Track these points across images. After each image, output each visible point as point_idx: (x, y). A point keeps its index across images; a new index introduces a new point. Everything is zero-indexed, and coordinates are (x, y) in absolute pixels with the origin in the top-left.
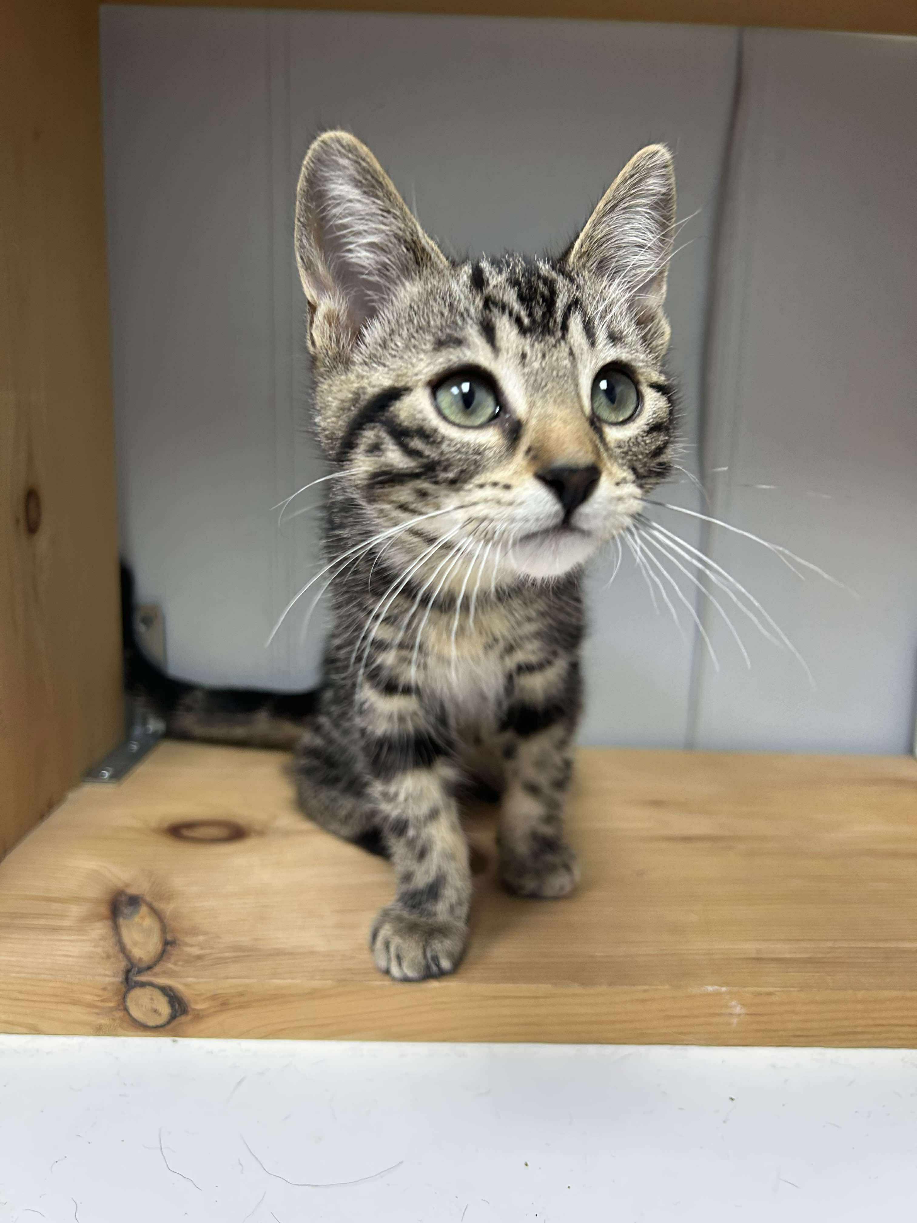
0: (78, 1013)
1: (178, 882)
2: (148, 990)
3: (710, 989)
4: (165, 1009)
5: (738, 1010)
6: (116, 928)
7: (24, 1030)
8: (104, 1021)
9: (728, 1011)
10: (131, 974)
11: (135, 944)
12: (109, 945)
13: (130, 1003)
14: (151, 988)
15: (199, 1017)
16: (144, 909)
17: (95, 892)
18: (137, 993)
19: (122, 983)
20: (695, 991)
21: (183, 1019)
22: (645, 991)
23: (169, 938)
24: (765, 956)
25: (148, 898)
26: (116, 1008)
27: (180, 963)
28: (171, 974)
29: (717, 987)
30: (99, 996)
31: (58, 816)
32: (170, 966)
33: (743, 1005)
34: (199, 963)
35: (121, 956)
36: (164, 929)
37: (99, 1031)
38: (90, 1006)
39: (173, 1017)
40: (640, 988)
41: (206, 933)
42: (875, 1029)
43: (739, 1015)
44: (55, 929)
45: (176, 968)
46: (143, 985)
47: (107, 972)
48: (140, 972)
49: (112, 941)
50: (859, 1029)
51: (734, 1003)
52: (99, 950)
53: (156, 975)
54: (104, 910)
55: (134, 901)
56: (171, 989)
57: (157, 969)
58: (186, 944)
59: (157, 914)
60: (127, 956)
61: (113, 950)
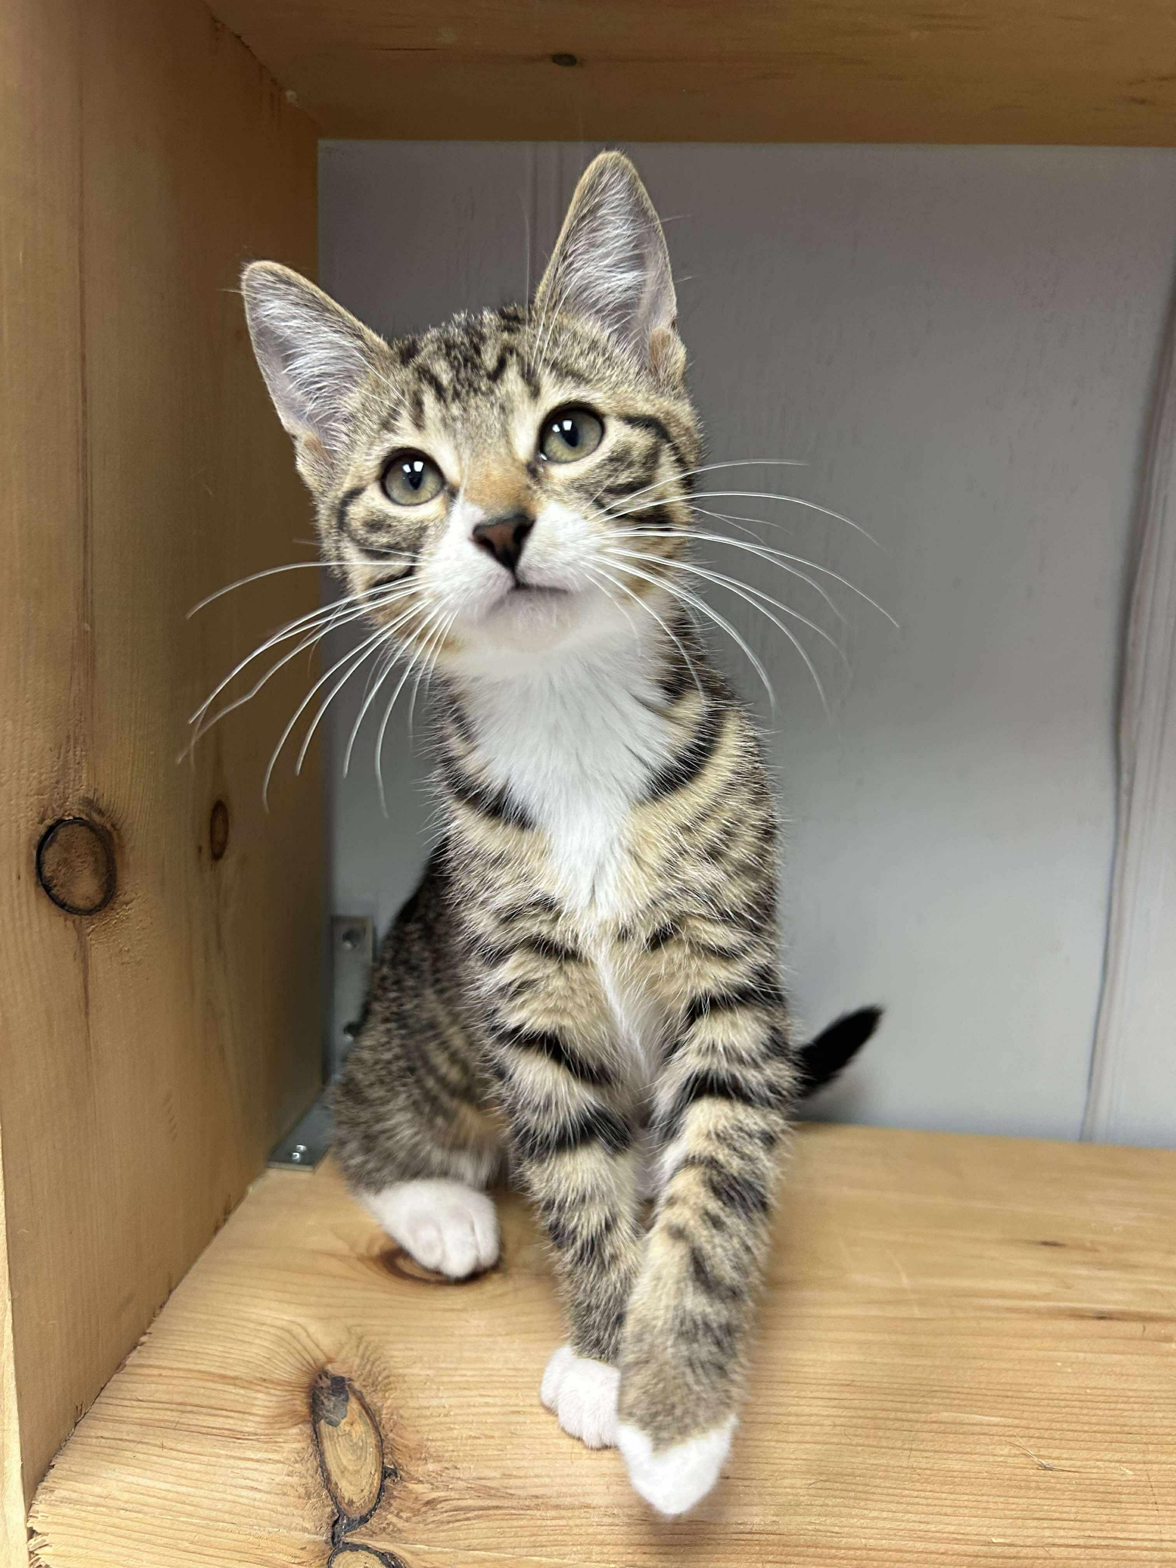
2: (362, 1555)
6: (317, 1439)
10: (338, 1529)
11: (344, 1471)
12: (308, 1472)
14: (366, 1553)
16: (354, 1405)
17: (287, 1369)
18: (346, 1559)
19: (326, 1542)
23: (389, 1463)
25: (357, 1385)
27: (404, 1515)
28: (395, 1534)
31: (235, 1228)
32: (392, 1518)
34: (431, 1517)
35: (325, 1494)
36: (383, 1446)
41: (437, 1457)
44: (236, 1436)
45: (400, 1524)
46: (355, 1548)
47: (307, 1525)
48: (352, 1525)
49: (313, 1463)
52: (295, 1480)
53: (373, 1534)
54: (301, 1405)
55: (339, 1388)
56: (396, 1560)
57: (375, 1522)
58: (412, 1478)
59: (370, 1413)
60: (334, 1497)
61: (314, 1481)
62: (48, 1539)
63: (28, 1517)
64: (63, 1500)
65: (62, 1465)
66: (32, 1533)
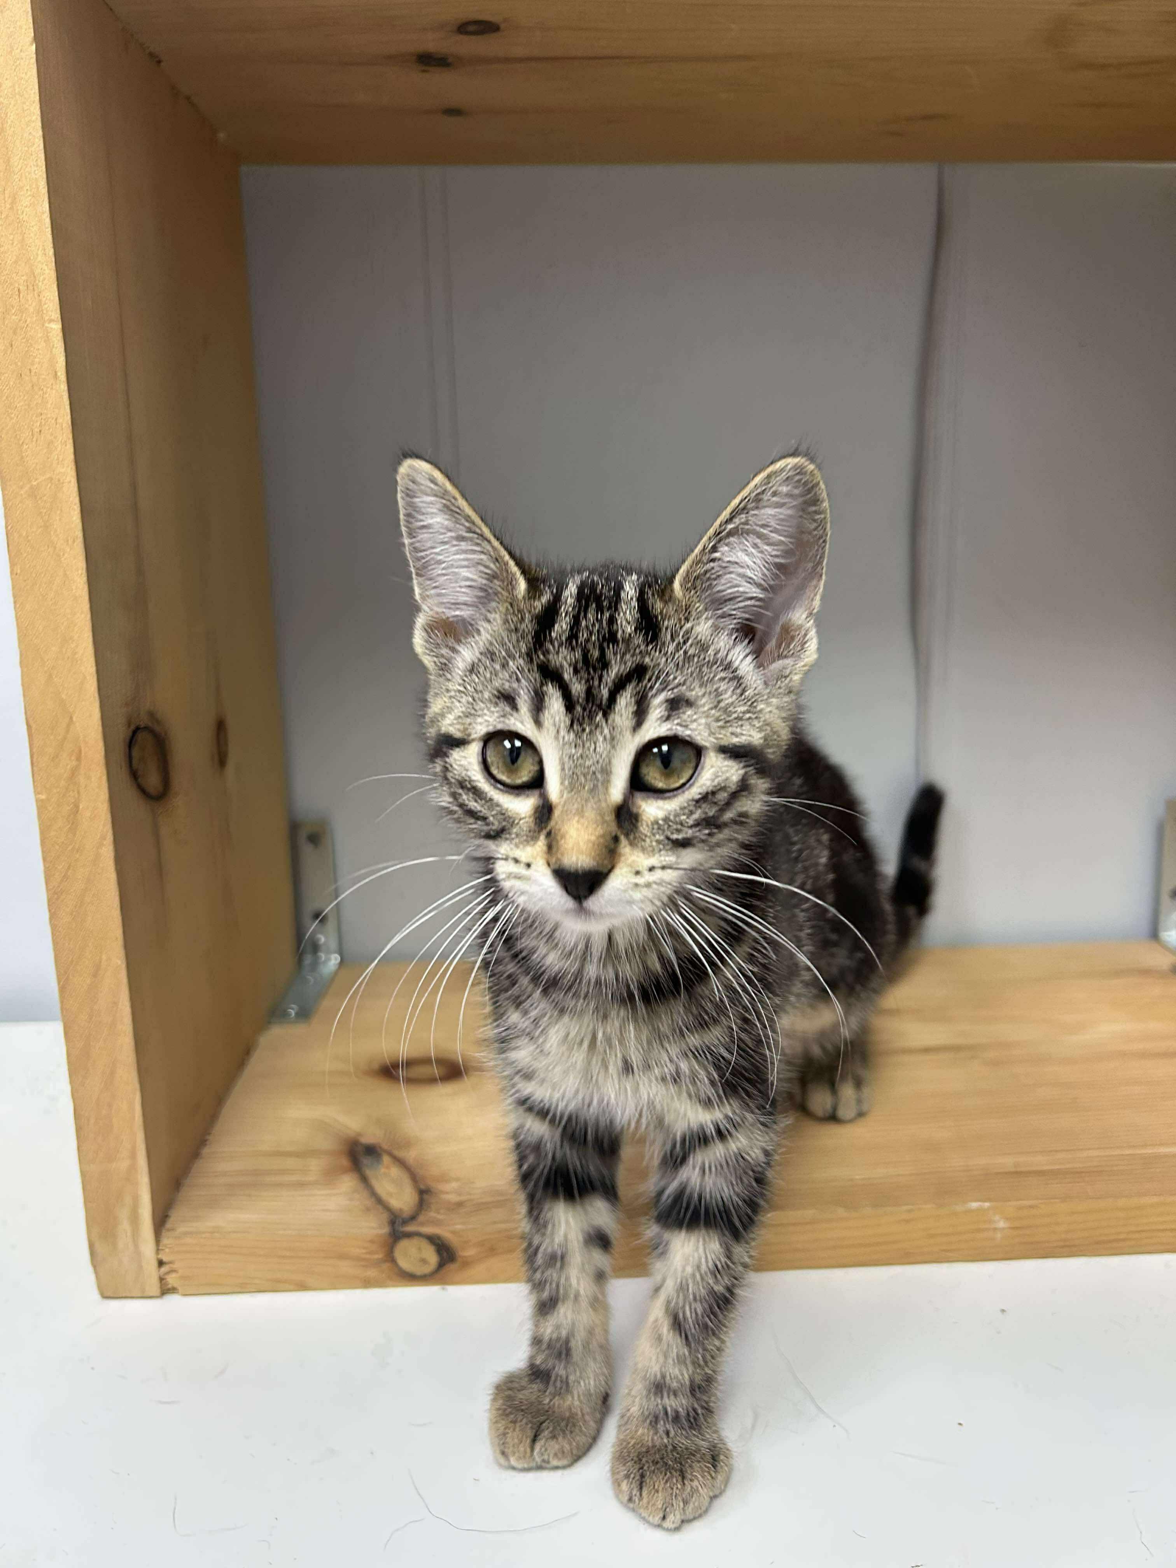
0: (346, 1267)
1: (412, 1127)
2: (415, 1241)
3: (974, 1205)
4: (432, 1257)
5: (1002, 1224)
6: (364, 1179)
7: (291, 1287)
8: (372, 1273)
9: (993, 1226)
10: (396, 1225)
11: (390, 1194)
12: (362, 1199)
13: (398, 1254)
14: (417, 1238)
15: (467, 1264)
16: (386, 1159)
17: (325, 1143)
18: (404, 1244)
19: (388, 1234)
20: (959, 1208)
21: (452, 1267)
22: (909, 1211)
23: (422, 1187)
24: (1023, 1169)
25: (385, 1147)
26: (385, 1261)
27: (441, 1211)
28: (437, 1223)
29: (980, 1203)
30: (364, 1248)
31: (257, 1063)
32: (432, 1214)
33: (1007, 1219)
34: (461, 1210)
35: (380, 1208)
36: (414, 1178)
37: (367, 1283)
38: (358, 1259)
39: (441, 1265)
40: (905, 1208)
41: (457, 1179)
42: (1137, 1236)
43: (1003, 1229)
44: (301, 1185)
45: (440, 1217)
46: (409, 1235)
48: (405, 1222)
49: (365, 1193)
50: (1122, 1236)
51: (997, 1218)
52: (355, 1203)
53: (422, 1224)
54: (345, 1162)
55: (372, 1151)
56: (439, 1237)
57: (421, 1218)
58: (441, 1192)
59: (401, 1163)
60: (386, 1207)
61: (369, 1202)
62: (174, 1266)
63: (158, 1251)
64: (186, 1234)
65: (175, 1216)
66: (161, 1263)
